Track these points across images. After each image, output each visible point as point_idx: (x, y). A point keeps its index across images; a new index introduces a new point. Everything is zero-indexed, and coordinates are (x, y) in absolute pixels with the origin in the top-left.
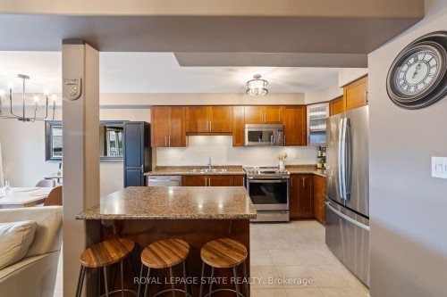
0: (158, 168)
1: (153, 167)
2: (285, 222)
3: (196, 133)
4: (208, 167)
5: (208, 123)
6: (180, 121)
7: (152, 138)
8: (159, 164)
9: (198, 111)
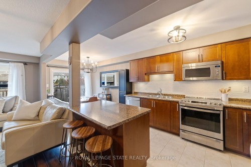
0: (136, 93)
1: (133, 92)
2: (220, 151)
4: (160, 95)
5: (157, 66)
9: (151, 60)
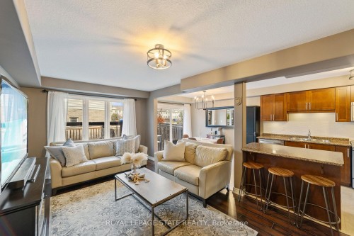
0: (264, 135)
1: (261, 133)
3: (296, 112)
4: (307, 137)
5: (308, 103)
6: (282, 104)
7: (261, 116)
8: (265, 132)
9: (298, 95)
